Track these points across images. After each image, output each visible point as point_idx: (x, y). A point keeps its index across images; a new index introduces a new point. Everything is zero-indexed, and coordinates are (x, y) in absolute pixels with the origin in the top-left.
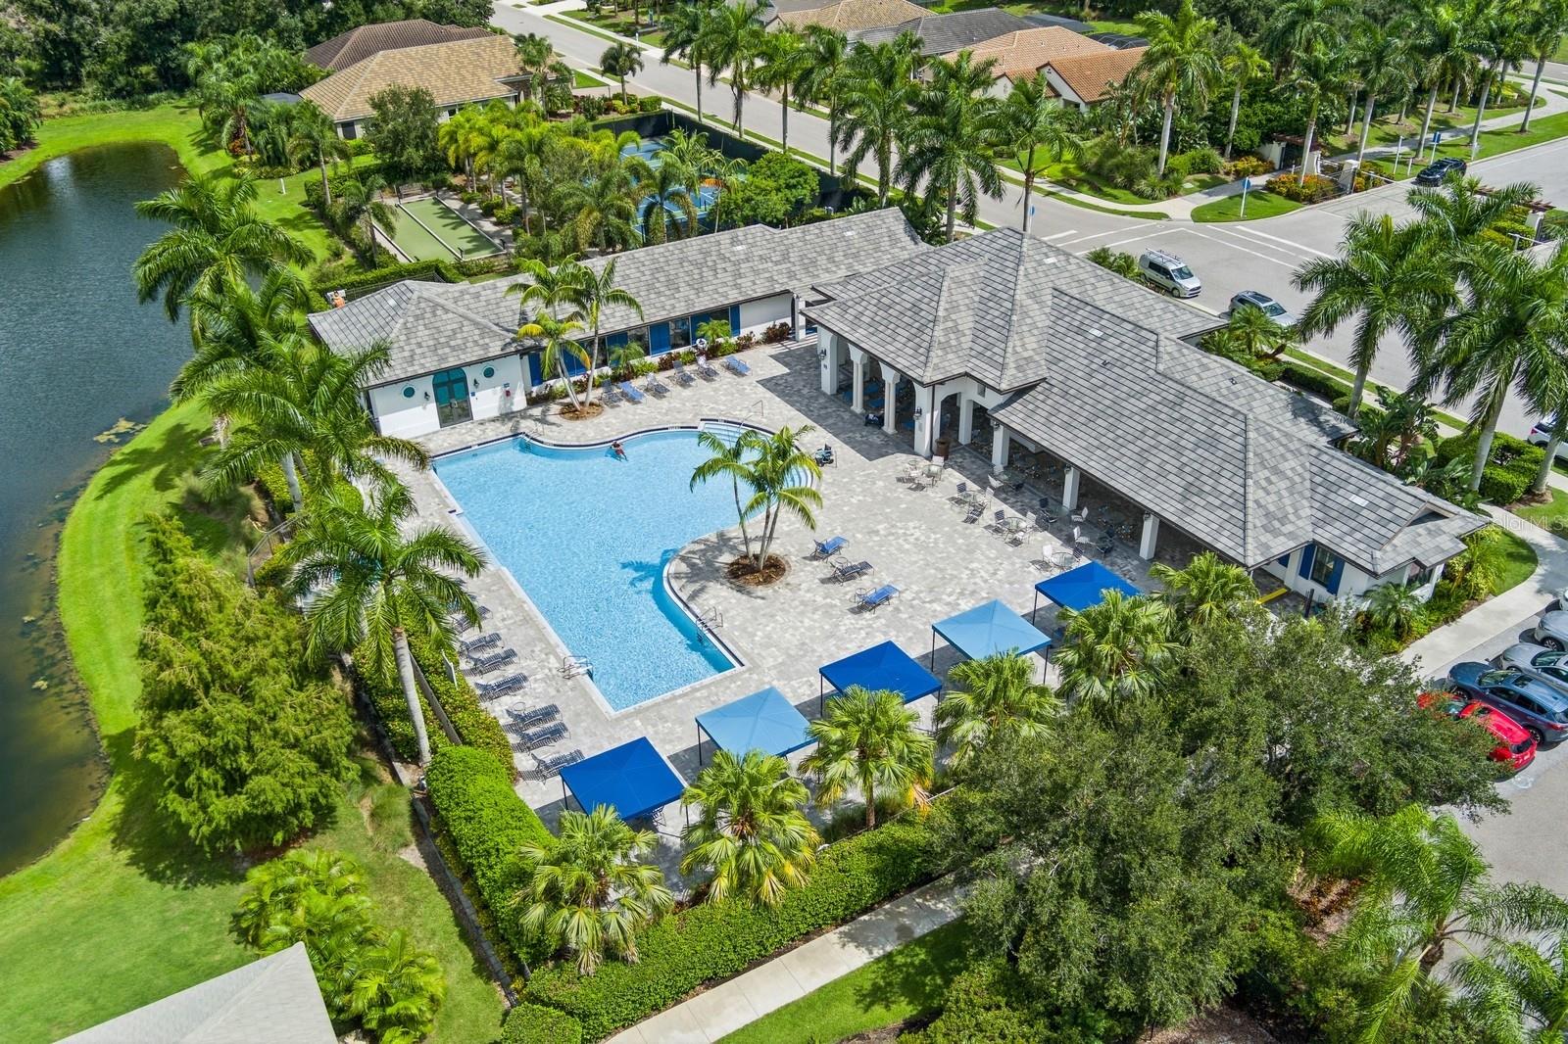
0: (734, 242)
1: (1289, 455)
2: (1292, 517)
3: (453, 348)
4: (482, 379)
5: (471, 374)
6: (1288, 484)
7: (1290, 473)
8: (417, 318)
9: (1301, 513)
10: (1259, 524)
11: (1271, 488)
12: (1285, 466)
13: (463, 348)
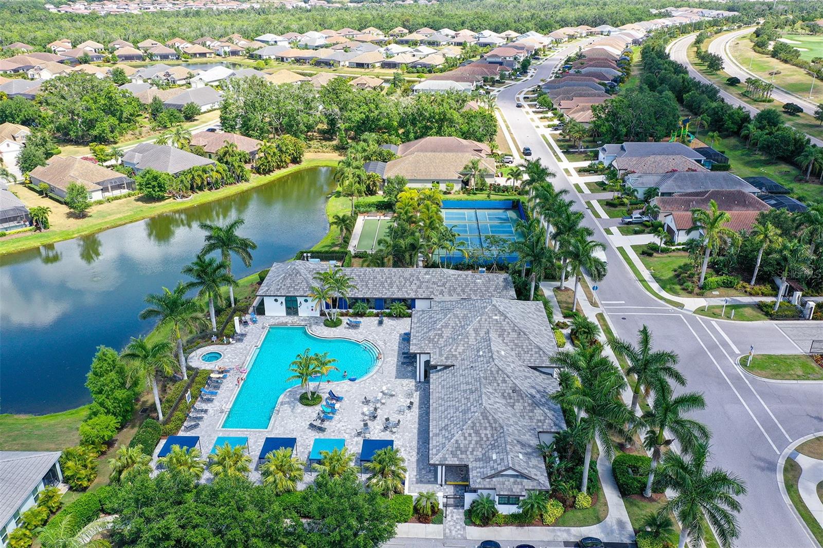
0: (426, 273)
1: (489, 428)
2: (468, 453)
3: (295, 289)
4: (303, 302)
5: (299, 300)
6: (478, 439)
7: (483, 435)
8: (290, 275)
9: (475, 453)
10: (450, 450)
11: (469, 438)
12: (483, 433)
13: (297, 290)
